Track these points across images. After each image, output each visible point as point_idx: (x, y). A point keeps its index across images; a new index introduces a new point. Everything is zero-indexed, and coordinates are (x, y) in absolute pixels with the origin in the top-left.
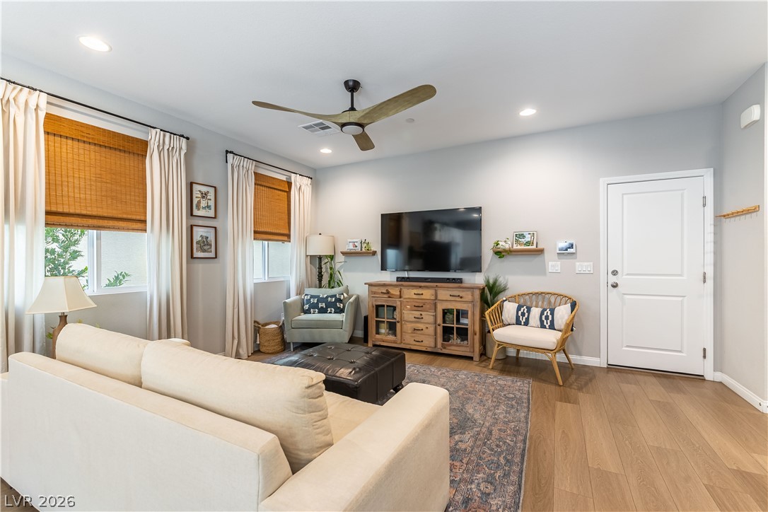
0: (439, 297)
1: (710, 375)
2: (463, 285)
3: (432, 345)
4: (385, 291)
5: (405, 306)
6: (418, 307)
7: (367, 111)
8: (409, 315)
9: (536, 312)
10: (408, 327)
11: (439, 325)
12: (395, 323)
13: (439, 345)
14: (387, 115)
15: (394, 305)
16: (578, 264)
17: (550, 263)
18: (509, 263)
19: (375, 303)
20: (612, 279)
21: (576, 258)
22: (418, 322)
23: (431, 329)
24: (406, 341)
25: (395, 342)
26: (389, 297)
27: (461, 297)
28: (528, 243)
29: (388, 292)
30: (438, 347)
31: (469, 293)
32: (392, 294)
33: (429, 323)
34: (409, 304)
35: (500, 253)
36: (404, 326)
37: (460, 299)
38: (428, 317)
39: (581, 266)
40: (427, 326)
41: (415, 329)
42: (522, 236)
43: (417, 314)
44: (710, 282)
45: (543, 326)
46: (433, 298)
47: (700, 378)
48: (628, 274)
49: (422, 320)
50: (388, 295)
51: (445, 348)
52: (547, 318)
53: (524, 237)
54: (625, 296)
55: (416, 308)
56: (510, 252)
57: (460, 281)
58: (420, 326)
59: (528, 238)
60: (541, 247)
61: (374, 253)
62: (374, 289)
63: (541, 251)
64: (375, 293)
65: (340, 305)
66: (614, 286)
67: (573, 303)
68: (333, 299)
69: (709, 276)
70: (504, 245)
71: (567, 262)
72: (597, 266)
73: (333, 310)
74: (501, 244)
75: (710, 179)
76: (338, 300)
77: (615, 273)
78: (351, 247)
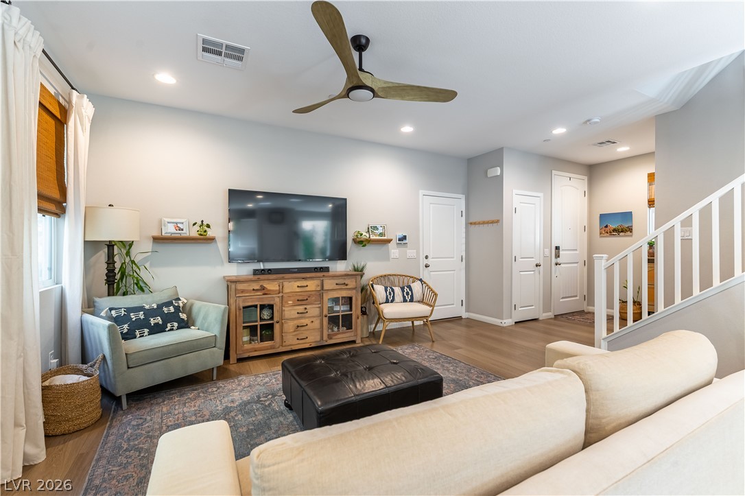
0: (325, 288)
1: (465, 315)
2: (330, 273)
3: (318, 338)
4: (258, 287)
5: (287, 302)
6: (301, 301)
7: (390, 85)
8: (290, 312)
9: (397, 290)
10: (290, 326)
11: (326, 316)
12: (273, 324)
13: (325, 337)
14: (402, 98)
15: (271, 303)
16: (408, 251)
17: (393, 251)
18: (369, 250)
19: (242, 305)
20: (426, 262)
21: (407, 247)
22: (302, 318)
23: (317, 324)
24: (287, 343)
25: (273, 347)
26: (264, 294)
27: (347, 285)
28: (381, 234)
29: (263, 288)
30: (324, 339)
31: (354, 280)
32: (270, 290)
33: (314, 317)
34: (292, 298)
35: (360, 242)
36: (285, 325)
37: (346, 287)
38: (313, 310)
39: (410, 253)
40: (312, 319)
41: (298, 326)
42: (376, 228)
43: (301, 309)
44: (464, 260)
45: (405, 301)
46: (319, 288)
47: (460, 318)
48: (433, 258)
49: (307, 315)
50: (263, 292)
51: (331, 339)
52: (408, 294)
53: (377, 229)
54: (432, 273)
55: (300, 303)
56: (369, 241)
57: (327, 269)
58: (304, 322)
59: (380, 230)
60: (389, 238)
61: (212, 239)
62: (241, 287)
63: (389, 241)
64: (243, 291)
65: (183, 316)
66: (426, 266)
67: (421, 280)
68: (172, 309)
69: (464, 257)
70: (365, 235)
71: (403, 249)
72: (418, 253)
73: (176, 324)
74: (364, 234)
75: (463, 202)
76: (177, 309)
77: (427, 257)
78: (170, 230)
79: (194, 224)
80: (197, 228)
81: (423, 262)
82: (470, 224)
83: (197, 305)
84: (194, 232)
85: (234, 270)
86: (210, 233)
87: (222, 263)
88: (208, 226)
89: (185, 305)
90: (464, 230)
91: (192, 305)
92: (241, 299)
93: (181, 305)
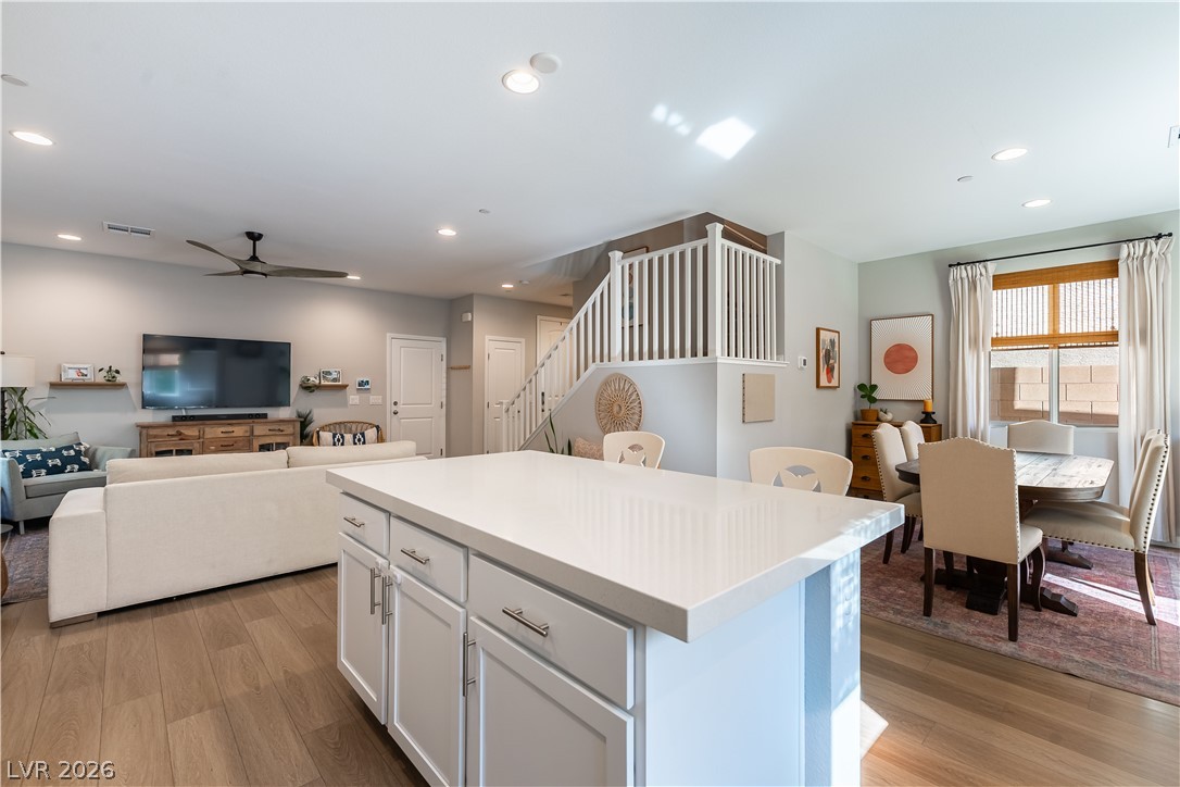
0: (256, 433)
4: (174, 433)
5: (207, 447)
6: (226, 447)
9: (349, 437)
15: (190, 448)
16: (371, 397)
17: (352, 397)
18: (317, 397)
19: (155, 450)
20: (394, 408)
21: (371, 392)
26: (180, 440)
27: (282, 431)
28: (335, 380)
29: (179, 434)
31: (291, 426)
34: (215, 444)
35: (307, 388)
37: (281, 433)
39: (374, 399)
42: (329, 373)
44: (444, 407)
46: (248, 434)
48: (403, 405)
52: (359, 440)
53: (331, 374)
54: (402, 420)
55: (222, 448)
56: (319, 387)
57: (265, 416)
59: (334, 375)
60: (345, 383)
61: (123, 385)
62: (153, 432)
63: (345, 387)
64: (155, 437)
65: (86, 460)
66: (395, 413)
67: (378, 427)
68: (72, 453)
69: (444, 403)
70: (314, 380)
71: (364, 395)
72: (384, 399)
73: (76, 467)
74: (312, 379)
75: (444, 345)
76: (79, 453)
77: (395, 403)
78: (71, 375)
79: (101, 370)
80: (104, 373)
81: (390, 408)
82: (450, 368)
83: (101, 450)
84: (100, 378)
85: (149, 417)
86: (120, 379)
87: (135, 409)
88: (118, 372)
89: (87, 450)
90: (444, 375)
91: (96, 450)
92: (153, 444)
93: (83, 449)
